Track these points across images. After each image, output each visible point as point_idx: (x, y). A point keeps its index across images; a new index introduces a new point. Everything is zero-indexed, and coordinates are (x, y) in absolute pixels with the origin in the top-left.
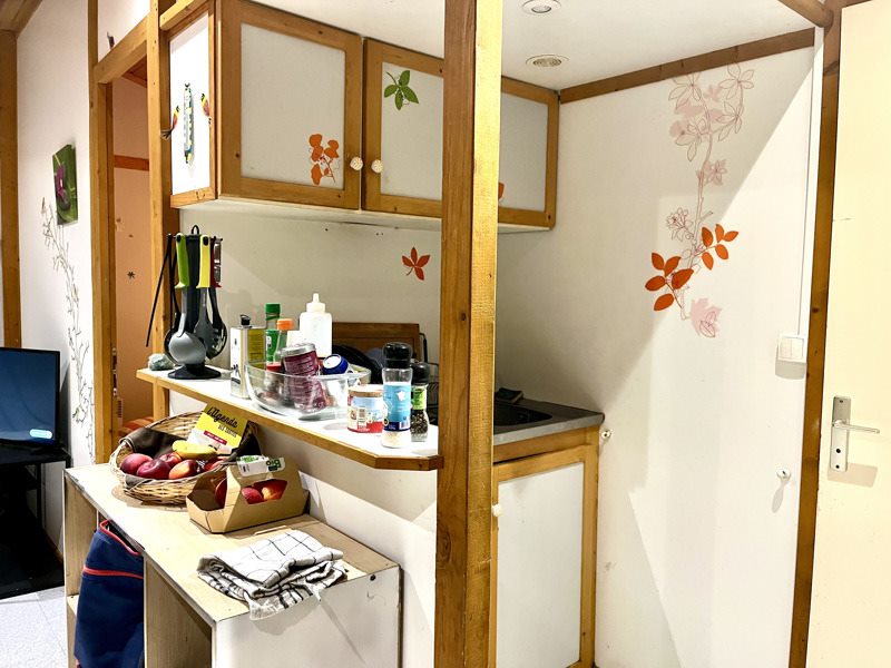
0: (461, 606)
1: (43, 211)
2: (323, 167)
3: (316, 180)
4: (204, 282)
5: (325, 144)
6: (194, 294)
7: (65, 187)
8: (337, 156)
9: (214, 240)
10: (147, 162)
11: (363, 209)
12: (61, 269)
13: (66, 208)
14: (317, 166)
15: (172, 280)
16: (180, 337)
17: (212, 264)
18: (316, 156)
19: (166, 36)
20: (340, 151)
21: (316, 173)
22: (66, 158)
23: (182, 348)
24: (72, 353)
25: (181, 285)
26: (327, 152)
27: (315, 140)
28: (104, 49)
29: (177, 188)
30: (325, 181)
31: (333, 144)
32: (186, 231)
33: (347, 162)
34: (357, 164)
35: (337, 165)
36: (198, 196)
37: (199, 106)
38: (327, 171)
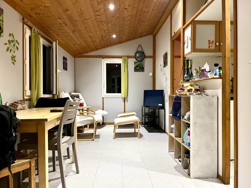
0: (225, 97)
1: (161, 66)
2: (211, 45)
3: (209, 48)
4: (189, 67)
5: (211, 41)
6: (188, 69)
7: (165, 60)
8: (213, 43)
9: (191, 60)
10: (180, 56)
11: (219, 52)
12: (164, 75)
13: (165, 64)
14: (209, 46)
15: (185, 67)
16: (186, 75)
17: (191, 64)
18: (209, 44)
19: (184, 30)
20: (214, 42)
21: (209, 47)
22: (166, 55)
23: (186, 77)
24: (166, 90)
25: (186, 67)
26: (212, 43)
27: (209, 41)
28: (173, 34)
29: (185, 53)
30: (211, 48)
31: (213, 41)
32: (186, 59)
33: (216, 44)
34: (218, 44)
35: (214, 45)
36: (189, 54)
37: (189, 39)
38: (211, 46)
